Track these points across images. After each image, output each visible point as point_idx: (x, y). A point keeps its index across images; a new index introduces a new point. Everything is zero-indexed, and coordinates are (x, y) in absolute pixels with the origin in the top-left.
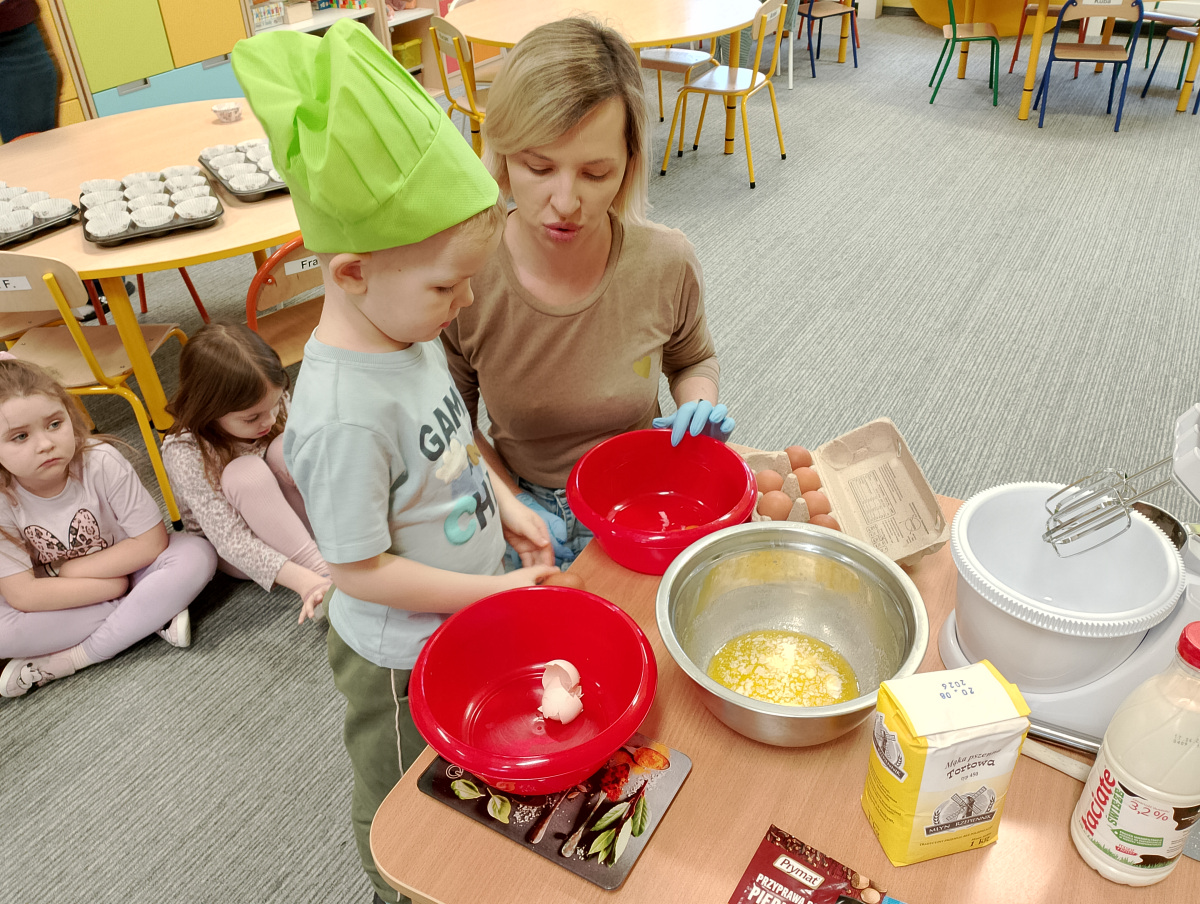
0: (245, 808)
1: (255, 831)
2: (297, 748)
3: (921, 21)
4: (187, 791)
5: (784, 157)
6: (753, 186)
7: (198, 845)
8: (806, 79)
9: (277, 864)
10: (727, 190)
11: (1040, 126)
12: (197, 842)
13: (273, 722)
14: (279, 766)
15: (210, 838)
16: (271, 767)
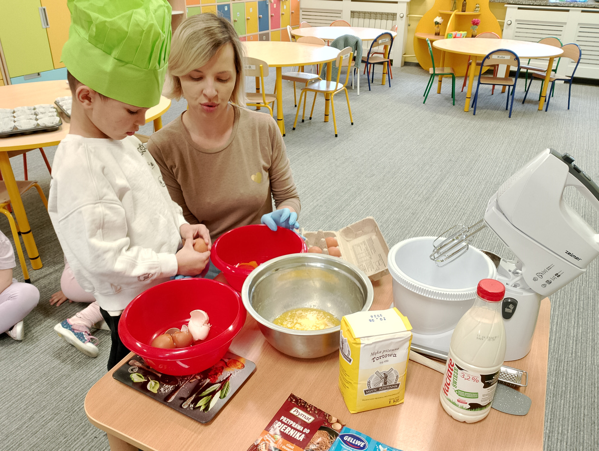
0: (44, 419)
1: (48, 431)
2: (75, 390)
3: (422, 69)
4: (14, 411)
5: (352, 124)
6: (336, 136)
7: (15, 438)
8: (366, 91)
9: (57, 447)
10: (324, 137)
11: (474, 114)
12: (15, 436)
13: (64, 377)
14: (64, 399)
15: (23, 434)
16: (61, 399)
